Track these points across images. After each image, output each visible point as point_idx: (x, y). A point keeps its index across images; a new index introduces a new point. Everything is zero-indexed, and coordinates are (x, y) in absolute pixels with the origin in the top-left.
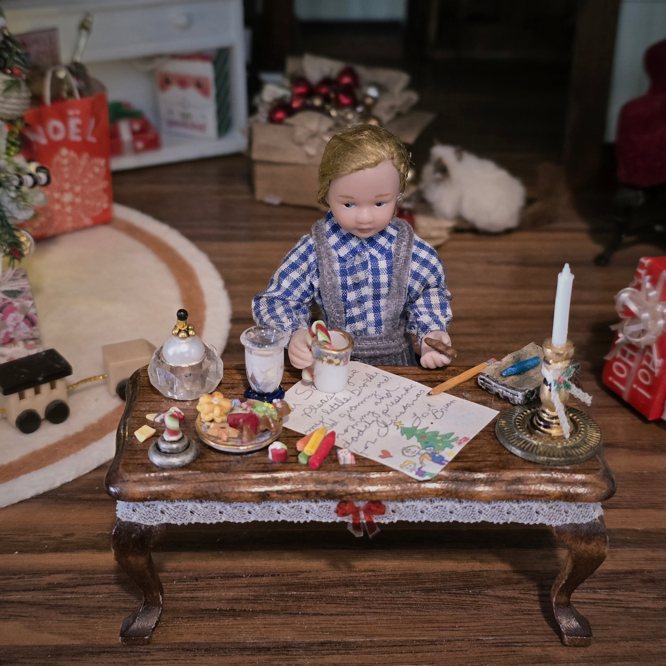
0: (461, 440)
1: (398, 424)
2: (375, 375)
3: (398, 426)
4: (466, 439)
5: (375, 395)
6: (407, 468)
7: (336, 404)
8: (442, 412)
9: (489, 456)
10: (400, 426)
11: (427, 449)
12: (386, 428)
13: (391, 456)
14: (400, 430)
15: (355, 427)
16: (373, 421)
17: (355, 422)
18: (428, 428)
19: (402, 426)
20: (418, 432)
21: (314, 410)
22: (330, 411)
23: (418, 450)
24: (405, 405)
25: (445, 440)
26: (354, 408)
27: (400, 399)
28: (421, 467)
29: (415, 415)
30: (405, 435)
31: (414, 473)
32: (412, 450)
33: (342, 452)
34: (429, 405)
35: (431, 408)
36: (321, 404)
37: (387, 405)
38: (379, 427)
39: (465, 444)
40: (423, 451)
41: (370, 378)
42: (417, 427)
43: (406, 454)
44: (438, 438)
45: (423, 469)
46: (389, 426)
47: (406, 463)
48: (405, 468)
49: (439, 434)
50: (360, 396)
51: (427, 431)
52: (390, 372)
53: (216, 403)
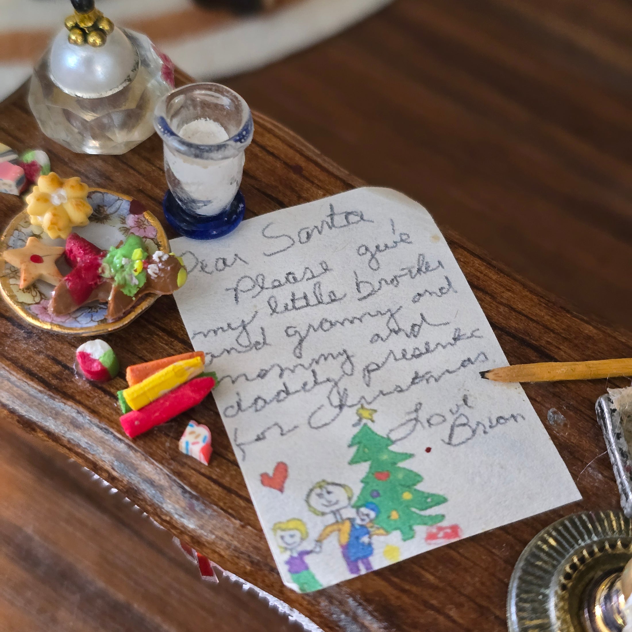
0: (440, 529)
1: (365, 414)
2: (433, 264)
3: (360, 420)
4: (455, 529)
5: (392, 315)
6: (282, 537)
7: (305, 297)
8: (474, 432)
9: (459, 606)
10: (364, 421)
11: (364, 510)
12: (337, 410)
13: (281, 490)
14: (356, 430)
15: (286, 373)
16: (328, 380)
17: (299, 361)
18: (411, 456)
19: (370, 424)
20: (385, 457)
21: (258, 289)
22: (280, 308)
23: (344, 502)
24: (421, 374)
25: (413, 509)
26: (326, 326)
27: (428, 351)
28: (308, 553)
29: (416, 411)
30: (354, 449)
31: (286, 556)
32: (332, 498)
33: (192, 433)
34: (465, 401)
35: (464, 410)
36: (283, 280)
37: (392, 352)
38: (326, 402)
39: (441, 542)
40: (350, 513)
41: (419, 270)
42: (393, 442)
43: (314, 497)
44: (407, 496)
45: (308, 559)
46: (345, 409)
47: (291, 525)
48: (280, 533)
49: (419, 487)
50: (364, 301)
51: (401, 465)
52: (467, 275)
53: (56, 201)
